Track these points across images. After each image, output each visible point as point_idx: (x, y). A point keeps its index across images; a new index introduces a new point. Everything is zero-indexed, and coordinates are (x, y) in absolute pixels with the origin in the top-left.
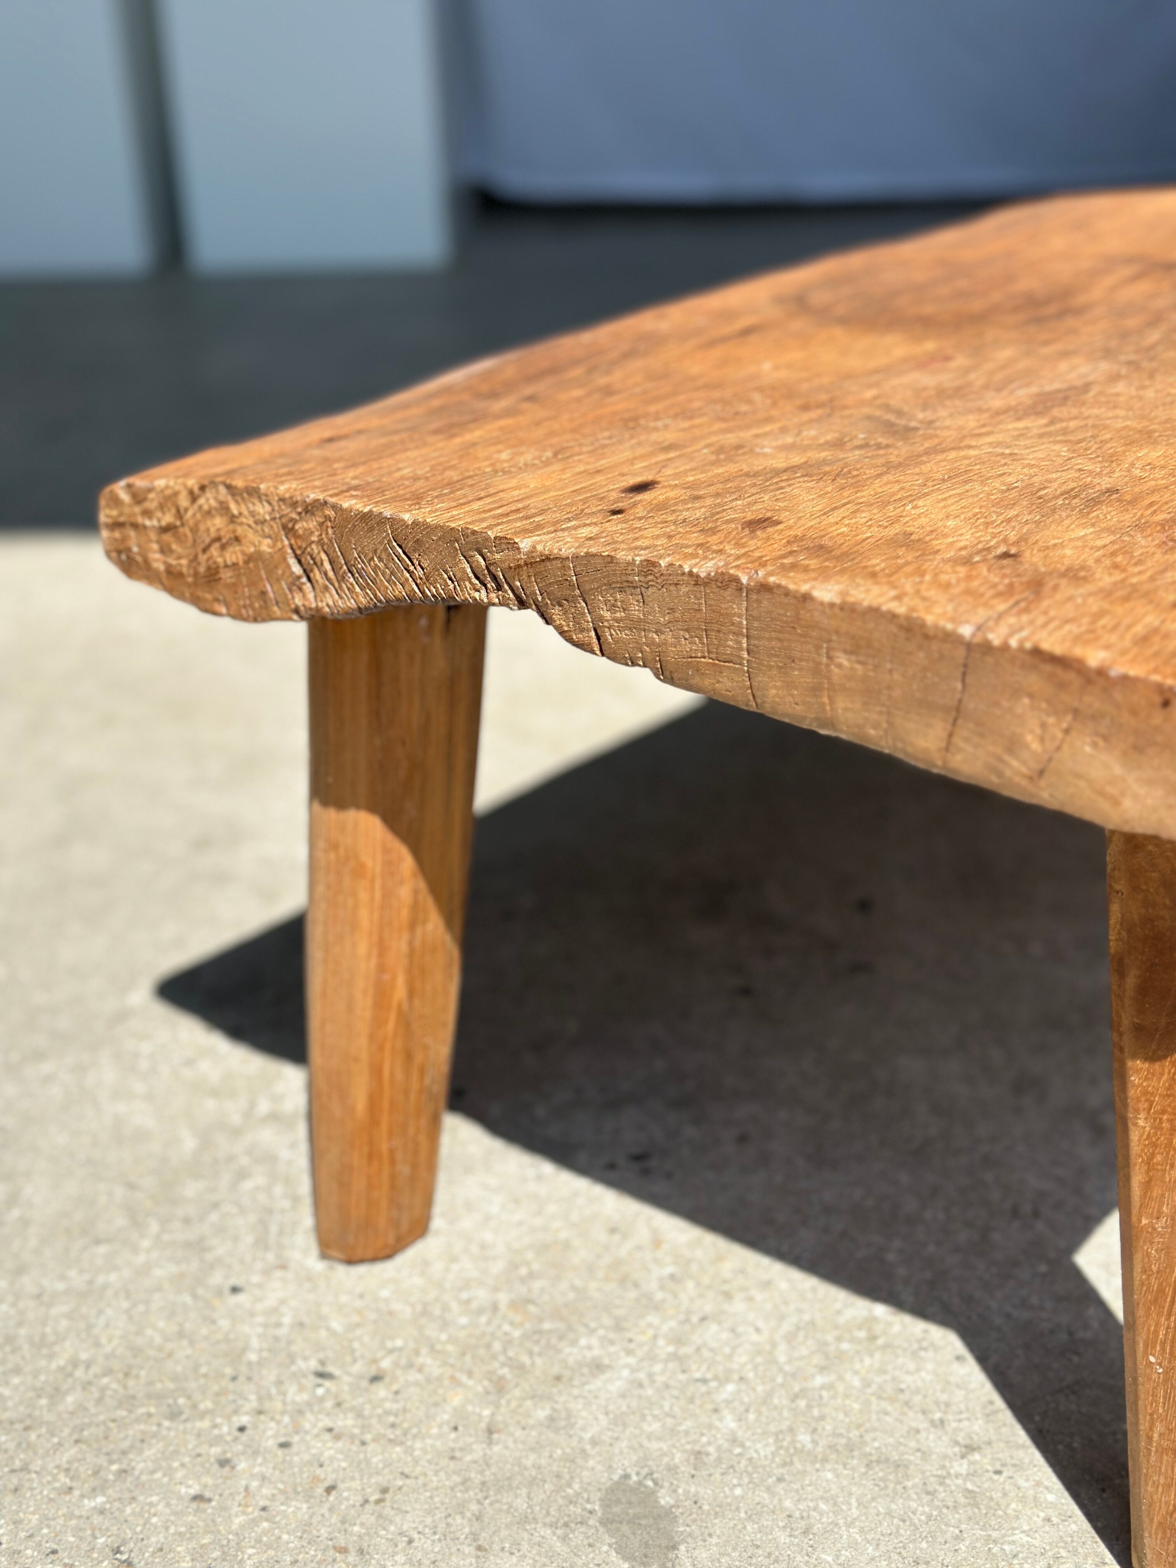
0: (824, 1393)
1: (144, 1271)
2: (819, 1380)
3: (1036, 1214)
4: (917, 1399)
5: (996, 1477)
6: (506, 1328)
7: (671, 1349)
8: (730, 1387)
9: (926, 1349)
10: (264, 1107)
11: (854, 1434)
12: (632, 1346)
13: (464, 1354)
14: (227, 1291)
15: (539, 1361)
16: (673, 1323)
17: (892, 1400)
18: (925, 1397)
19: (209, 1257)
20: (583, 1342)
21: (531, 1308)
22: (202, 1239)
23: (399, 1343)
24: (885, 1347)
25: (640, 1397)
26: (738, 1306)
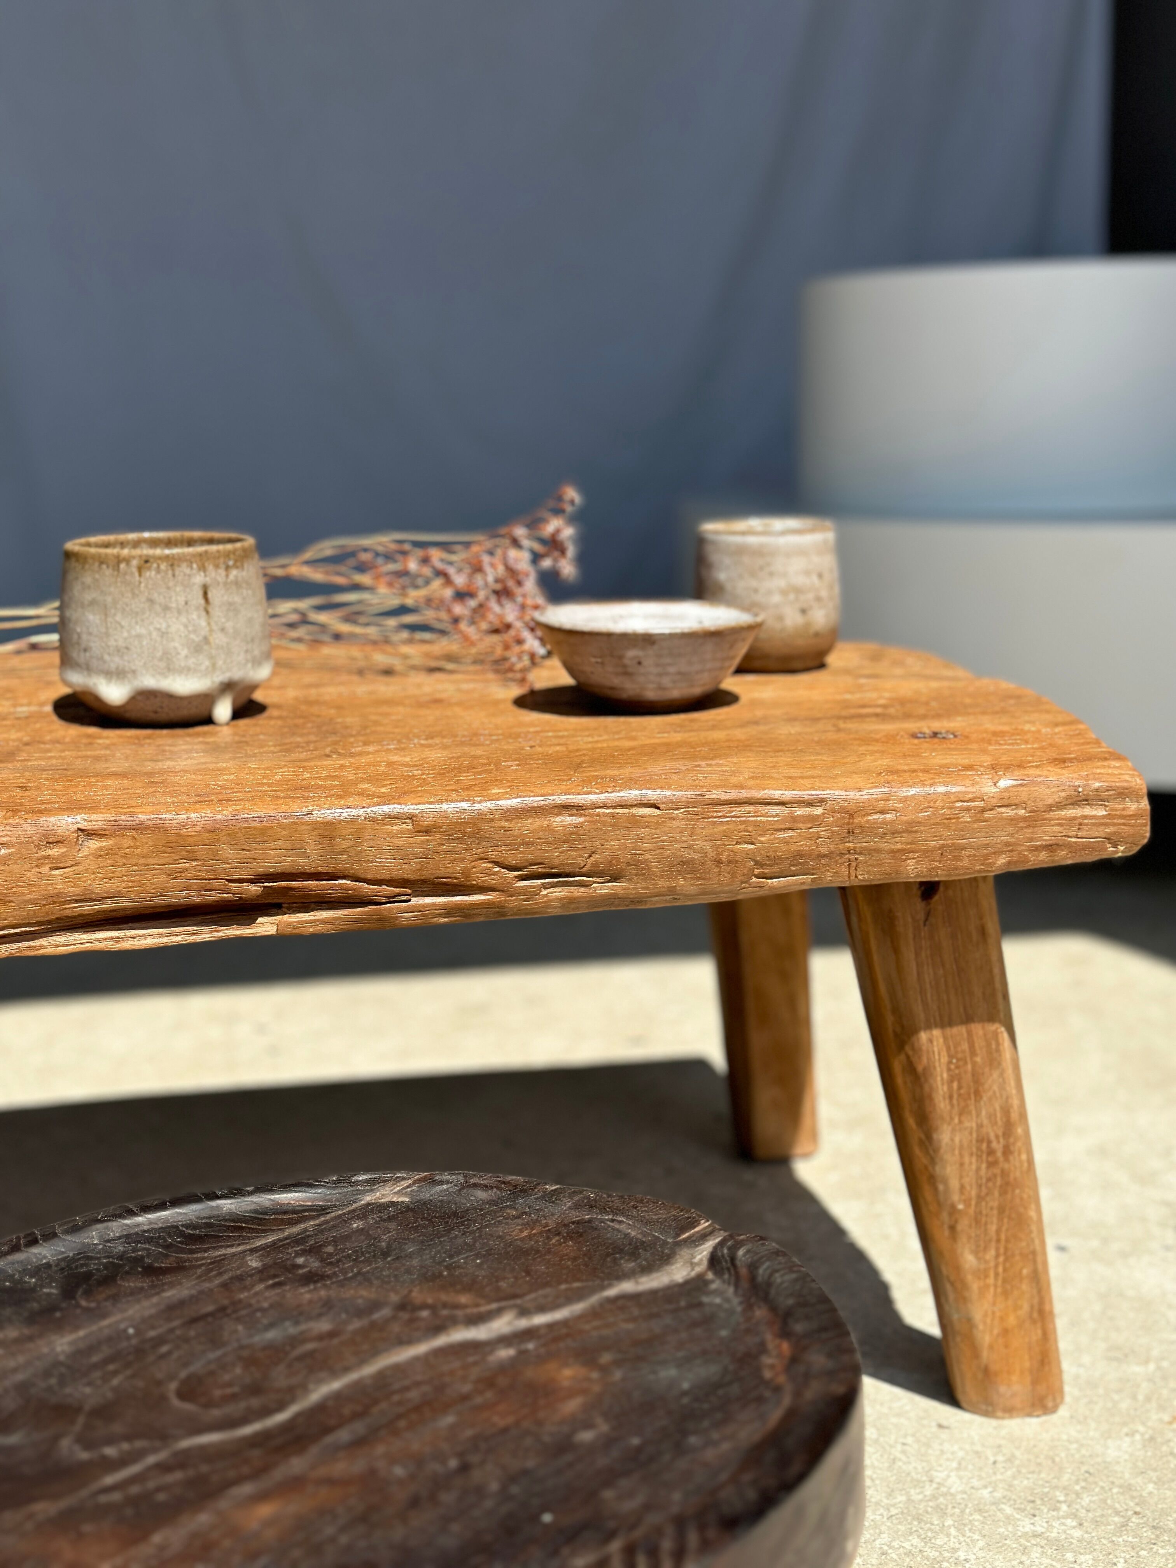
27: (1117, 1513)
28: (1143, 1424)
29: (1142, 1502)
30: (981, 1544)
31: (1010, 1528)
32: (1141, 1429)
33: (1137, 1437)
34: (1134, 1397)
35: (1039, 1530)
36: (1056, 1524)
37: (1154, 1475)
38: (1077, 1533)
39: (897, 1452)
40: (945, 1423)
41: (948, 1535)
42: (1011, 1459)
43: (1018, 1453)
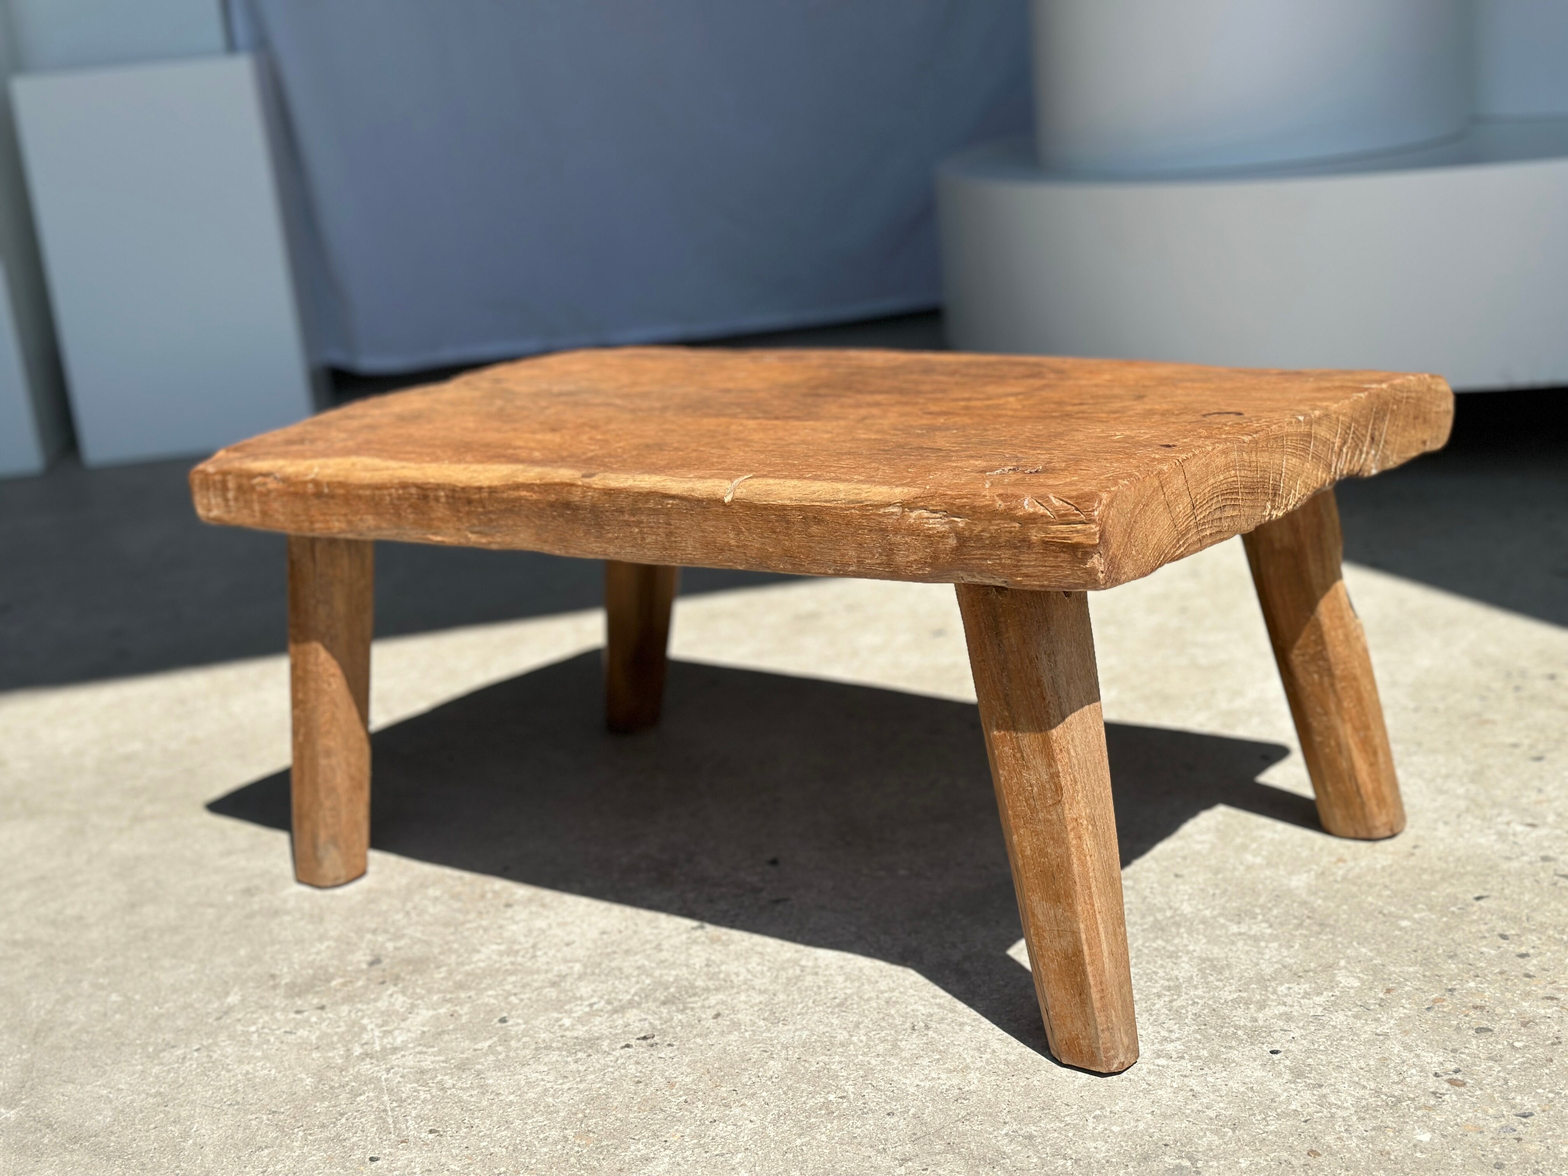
0: (804, 1147)
1: (302, 1158)
2: (799, 1142)
3: (927, 1027)
4: (865, 1140)
5: (924, 1172)
6: (576, 1149)
7: (696, 1141)
8: (740, 1155)
9: (867, 1113)
10: (357, 1051)
11: (828, 1166)
12: (668, 1144)
13: (551, 1168)
14: (367, 1160)
15: (604, 1163)
16: (693, 1127)
17: (849, 1144)
18: (871, 1138)
19: (347, 1144)
20: (633, 1148)
21: (591, 1135)
22: (338, 1135)
23: (503, 1169)
24: (839, 1117)
25: (679, 1170)
26: (737, 1110)
27: (1296, 918)
28: (1318, 864)
29: (1313, 910)
30: (1204, 941)
31: (1224, 931)
32: (1315, 867)
33: (1313, 873)
34: (1312, 849)
35: (1243, 930)
36: (1254, 927)
37: (1322, 894)
38: (1269, 931)
39: (1147, 893)
40: (1179, 873)
41: (1182, 938)
42: (1224, 892)
43: (1230, 888)
